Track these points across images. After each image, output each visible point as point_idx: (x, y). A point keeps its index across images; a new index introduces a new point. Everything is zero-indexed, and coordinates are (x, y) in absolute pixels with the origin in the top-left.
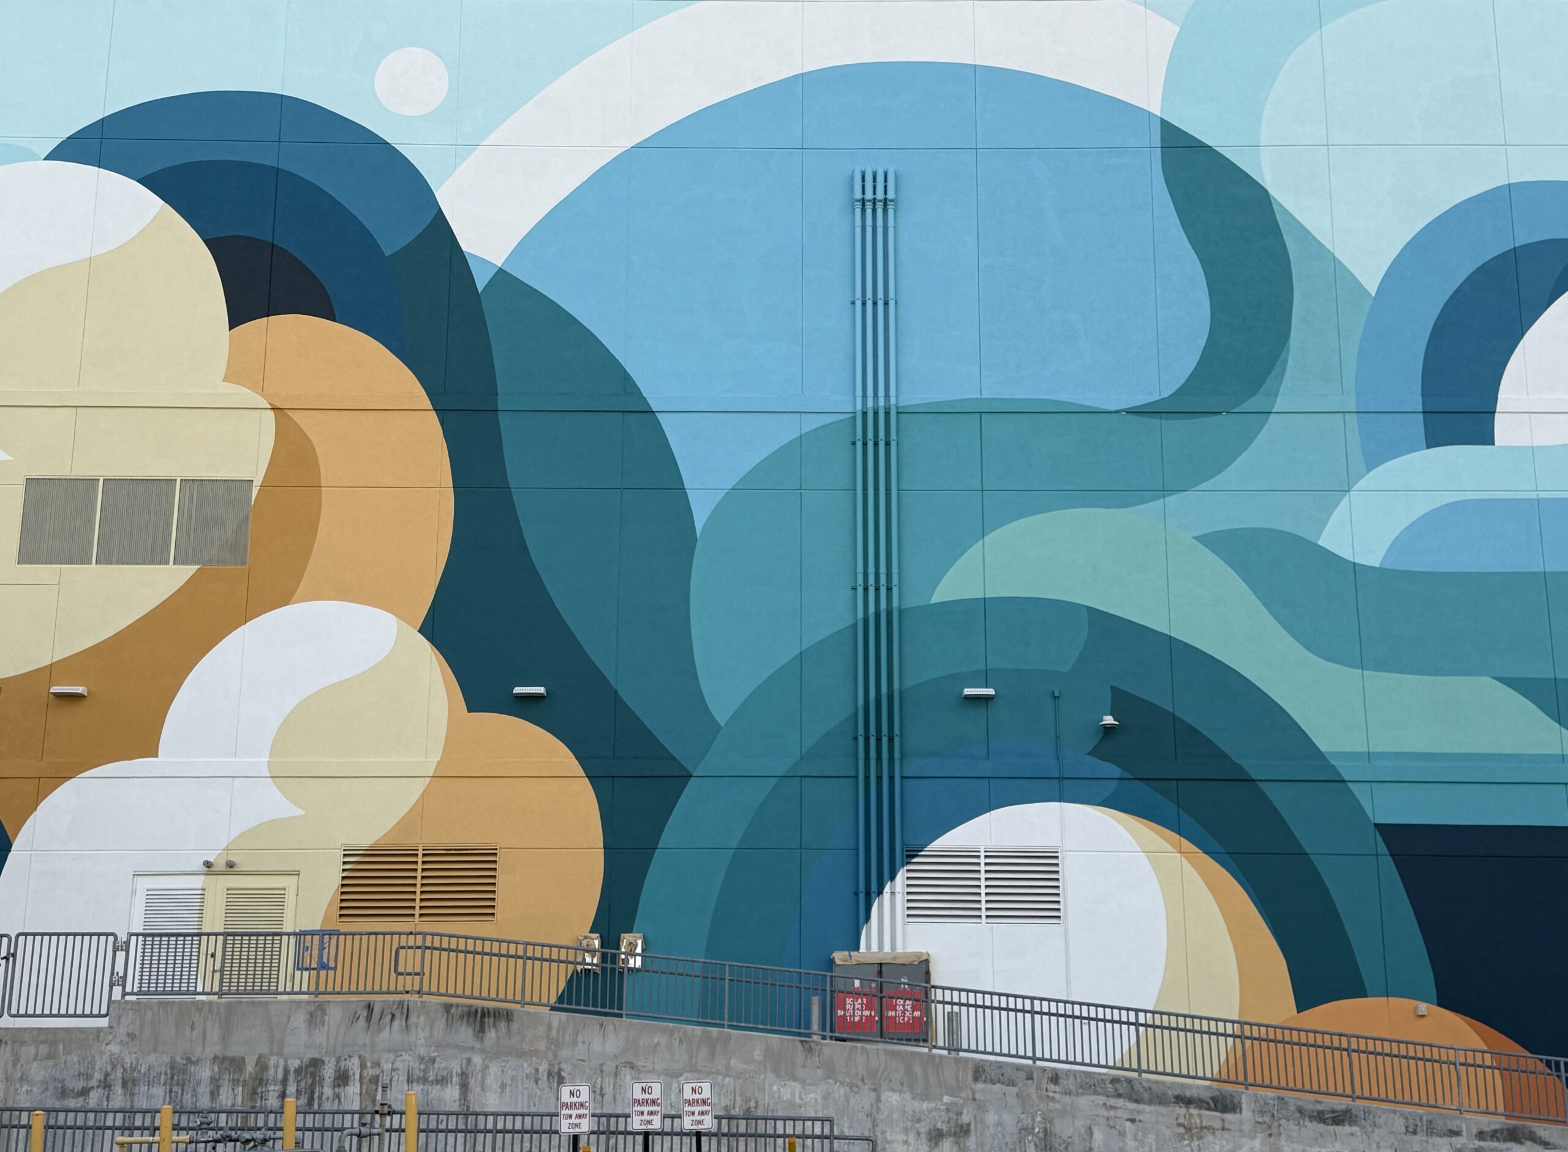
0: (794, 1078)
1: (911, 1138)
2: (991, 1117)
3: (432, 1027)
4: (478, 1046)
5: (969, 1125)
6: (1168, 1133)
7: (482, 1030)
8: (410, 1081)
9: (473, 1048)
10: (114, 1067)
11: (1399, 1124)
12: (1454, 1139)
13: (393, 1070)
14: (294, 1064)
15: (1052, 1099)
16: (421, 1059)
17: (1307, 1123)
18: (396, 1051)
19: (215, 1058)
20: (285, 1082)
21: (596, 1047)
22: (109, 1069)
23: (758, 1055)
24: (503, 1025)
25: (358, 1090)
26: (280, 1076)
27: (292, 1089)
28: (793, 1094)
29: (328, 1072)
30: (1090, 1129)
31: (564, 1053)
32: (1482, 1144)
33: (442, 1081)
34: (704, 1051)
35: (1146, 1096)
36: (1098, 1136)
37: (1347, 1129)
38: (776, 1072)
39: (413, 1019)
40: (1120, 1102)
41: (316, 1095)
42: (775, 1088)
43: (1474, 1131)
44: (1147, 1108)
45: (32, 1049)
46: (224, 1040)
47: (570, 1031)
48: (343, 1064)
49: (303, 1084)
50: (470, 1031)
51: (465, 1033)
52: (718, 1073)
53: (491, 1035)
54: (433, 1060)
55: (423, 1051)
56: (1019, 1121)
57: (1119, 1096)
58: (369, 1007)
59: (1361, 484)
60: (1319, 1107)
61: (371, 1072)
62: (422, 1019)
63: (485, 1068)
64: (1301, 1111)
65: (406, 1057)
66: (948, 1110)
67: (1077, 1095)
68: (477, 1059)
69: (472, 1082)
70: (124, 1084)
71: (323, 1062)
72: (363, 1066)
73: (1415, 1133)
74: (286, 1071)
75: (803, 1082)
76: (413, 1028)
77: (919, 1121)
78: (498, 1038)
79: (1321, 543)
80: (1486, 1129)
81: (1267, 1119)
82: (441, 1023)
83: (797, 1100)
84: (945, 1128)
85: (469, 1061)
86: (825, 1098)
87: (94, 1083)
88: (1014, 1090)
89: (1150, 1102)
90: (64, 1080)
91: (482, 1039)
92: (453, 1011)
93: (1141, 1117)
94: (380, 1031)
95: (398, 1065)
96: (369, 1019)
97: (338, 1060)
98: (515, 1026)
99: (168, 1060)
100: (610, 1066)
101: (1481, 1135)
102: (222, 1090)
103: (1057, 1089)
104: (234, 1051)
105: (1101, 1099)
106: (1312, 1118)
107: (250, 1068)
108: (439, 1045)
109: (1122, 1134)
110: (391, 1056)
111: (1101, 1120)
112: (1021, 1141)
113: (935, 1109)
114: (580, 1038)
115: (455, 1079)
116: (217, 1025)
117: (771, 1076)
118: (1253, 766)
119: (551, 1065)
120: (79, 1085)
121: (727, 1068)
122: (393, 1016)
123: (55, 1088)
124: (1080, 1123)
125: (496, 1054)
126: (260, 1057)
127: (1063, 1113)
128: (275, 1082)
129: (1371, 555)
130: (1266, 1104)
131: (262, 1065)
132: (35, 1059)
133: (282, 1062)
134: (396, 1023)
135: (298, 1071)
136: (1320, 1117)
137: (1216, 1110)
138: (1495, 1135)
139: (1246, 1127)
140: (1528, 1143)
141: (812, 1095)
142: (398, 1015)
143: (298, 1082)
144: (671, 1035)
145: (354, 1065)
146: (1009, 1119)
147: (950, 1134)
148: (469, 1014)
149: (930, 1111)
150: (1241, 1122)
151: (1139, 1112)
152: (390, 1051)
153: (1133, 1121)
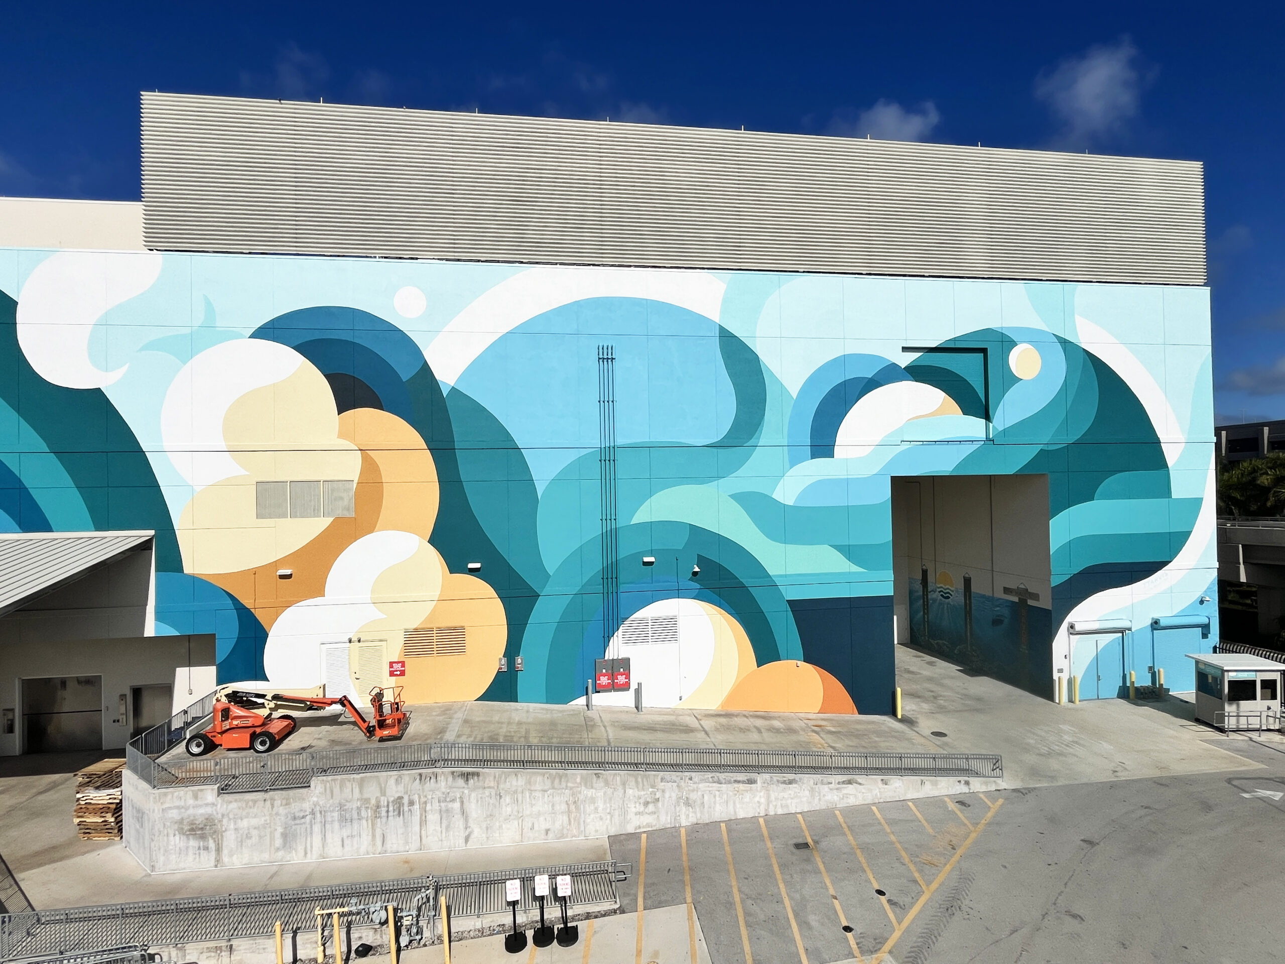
0: (592, 787)
1: (637, 805)
2: (667, 795)
3: (447, 781)
4: (466, 786)
5: (659, 798)
6: (731, 793)
7: (467, 780)
8: (439, 802)
9: (464, 787)
10: (315, 806)
11: (812, 782)
12: (830, 785)
13: (432, 798)
14: (391, 799)
15: (690, 786)
16: (443, 793)
17: (780, 784)
18: (433, 791)
19: (358, 799)
20: (388, 806)
21: (514, 783)
22: (313, 807)
23: (578, 780)
24: (476, 778)
25: (418, 807)
26: (386, 804)
27: (391, 809)
28: (592, 794)
29: (406, 801)
30: (703, 795)
31: (501, 786)
32: (839, 786)
33: (453, 801)
34: (557, 781)
35: (724, 781)
36: (706, 797)
37: (794, 785)
38: (586, 786)
39: (439, 778)
40: (714, 784)
41: (401, 810)
42: (585, 792)
43: (837, 782)
44: (724, 785)
45: (279, 802)
46: (361, 792)
47: (503, 777)
48: (411, 797)
49: (396, 806)
50: (463, 781)
51: (461, 782)
52: (563, 788)
53: (471, 782)
54: (449, 793)
55: (444, 790)
56: (677, 795)
57: (715, 782)
58: (421, 775)
59: (788, 474)
60: (785, 779)
61: (423, 800)
62: (443, 777)
63: (469, 796)
64: (778, 781)
65: (437, 793)
66: (651, 794)
67: (699, 783)
68: (466, 791)
69: (465, 800)
70: (321, 812)
71: (403, 797)
72: (420, 797)
73: (816, 784)
74: (388, 802)
75: (596, 789)
76: (439, 781)
77: (640, 798)
78: (474, 783)
79: (773, 496)
80: (840, 781)
81: (766, 785)
82: (450, 779)
83: (594, 796)
84: (650, 800)
85: (463, 792)
86: (604, 794)
87: (308, 813)
88: (676, 784)
89: (725, 783)
90: (294, 813)
91: (468, 784)
92: (455, 774)
93: (721, 789)
94: (425, 783)
95: (434, 796)
96: (421, 779)
97: (409, 796)
98: (481, 778)
99: (338, 802)
100: (520, 789)
101: (839, 783)
102: (362, 811)
103: (691, 782)
104: (366, 796)
105: (708, 784)
106: (782, 783)
107: (373, 802)
108: (451, 787)
109: (715, 796)
110: (431, 793)
111: (708, 792)
112: (678, 802)
113: (646, 794)
114: (507, 780)
115: (458, 800)
116: (357, 786)
117: (583, 788)
118: (746, 581)
119: (496, 791)
120: (302, 814)
121: (566, 786)
122: (430, 778)
123: (292, 817)
124: (700, 793)
125: (475, 789)
126: (377, 798)
127: (693, 791)
128: (384, 807)
129: (790, 501)
130: (766, 780)
131: (378, 801)
132: (281, 805)
133: (386, 799)
134: (432, 781)
135: (393, 802)
136: (784, 782)
137: (748, 784)
138: (843, 782)
139: (759, 789)
140: (854, 784)
141: (600, 794)
142: (432, 777)
143: (394, 806)
144: (544, 776)
145: (416, 798)
146: (674, 795)
147: (652, 802)
148: (462, 775)
149: (644, 795)
150: (757, 787)
151: (720, 787)
152: (430, 791)
153: (719, 791)
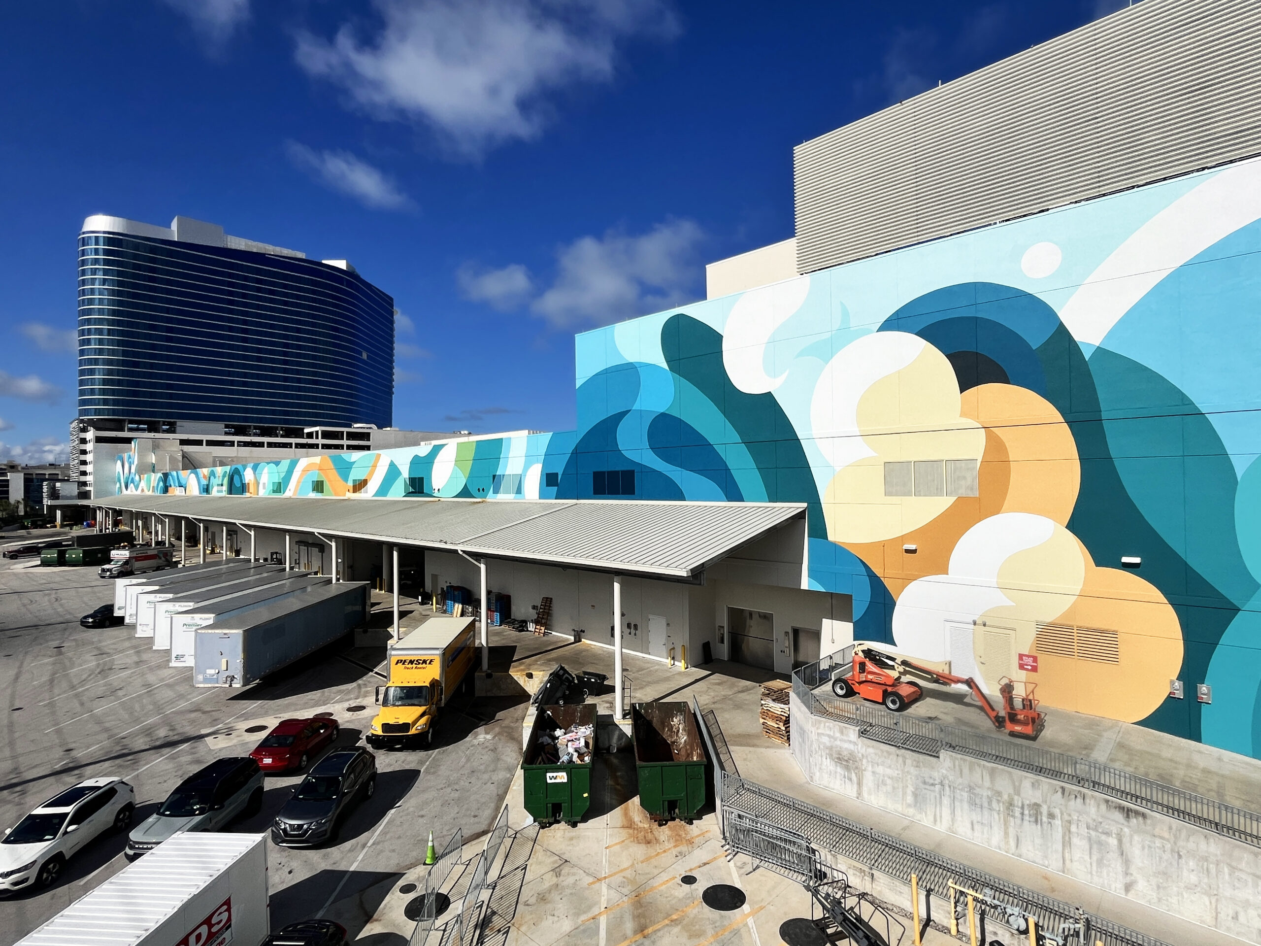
3: (1099, 808)
4: (1126, 823)
7: (1128, 817)
8: (1088, 828)
9: (1123, 824)
10: (944, 778)
13: (1078, 820)
14: (1027, 802)
16: (1094, 820)
18: (1079, 812)
19: (989, 788)
20: (1023, 808)
21: (1203, 847)
24: (1140, 818)
25: (1060, 823)
26: (1020, 804)
27: (1026, 812)
29: (1044, 810)
31: (1182, 843)
33: (1108, 834)
39: (1087, 801)
41: (1039, 819)
45: (910, 761)
46: (992, 782)
47: (1184, 833)
48: (1050, 809)
50: (1121, 816)
51: (1118, 816)
53: (1134, 820)
54: (1101, 823)
55: (1094, 817)
58: (1063, 788)
61: (1066, 817)
62: (1093, 801)
63: (1131, 836)
65: (1085, 816)
68: (1126, 830)
69: (1124, 840)
70: (950, 787)
71: (1041, 805)
72: (1062, 813)
74: (1023, 804)
76: (1088, 804)
78: (1138, 824)
82: (1104, 807)
85: (1122, 829)
87: (937, 782)
90: (924, 778)
91: (1129, 821)
92: (1110, 803)
94: (1069, 800)
95: (1081, 819)
96: (1063, 793)
97: (1049, 807)
98: (1148, 821)
99: (967, 783)
102: (993, 802)
104: (997, 788)
107: (1006, 797)
108: (1104, 817)
110: (1077, 814)
114: (1192, 839)
115: (1114, 835)
116: (988, 775)
119: (1173, 847)
120: (931, 781)
122: (1076, 797)
123: (922, 780)
125: (1139, 831)
126: (1010, 794)
128: (1018, 807)
131: (1011, 799)
132: (912, 765)
133: (1020, 799)
134: (1078, 800)
135: (1029, 806)
142: (1078, 796)
143: (1030, 811)
145: (1057, 812)
148: (1119, 808)
152: (1076, 811)
